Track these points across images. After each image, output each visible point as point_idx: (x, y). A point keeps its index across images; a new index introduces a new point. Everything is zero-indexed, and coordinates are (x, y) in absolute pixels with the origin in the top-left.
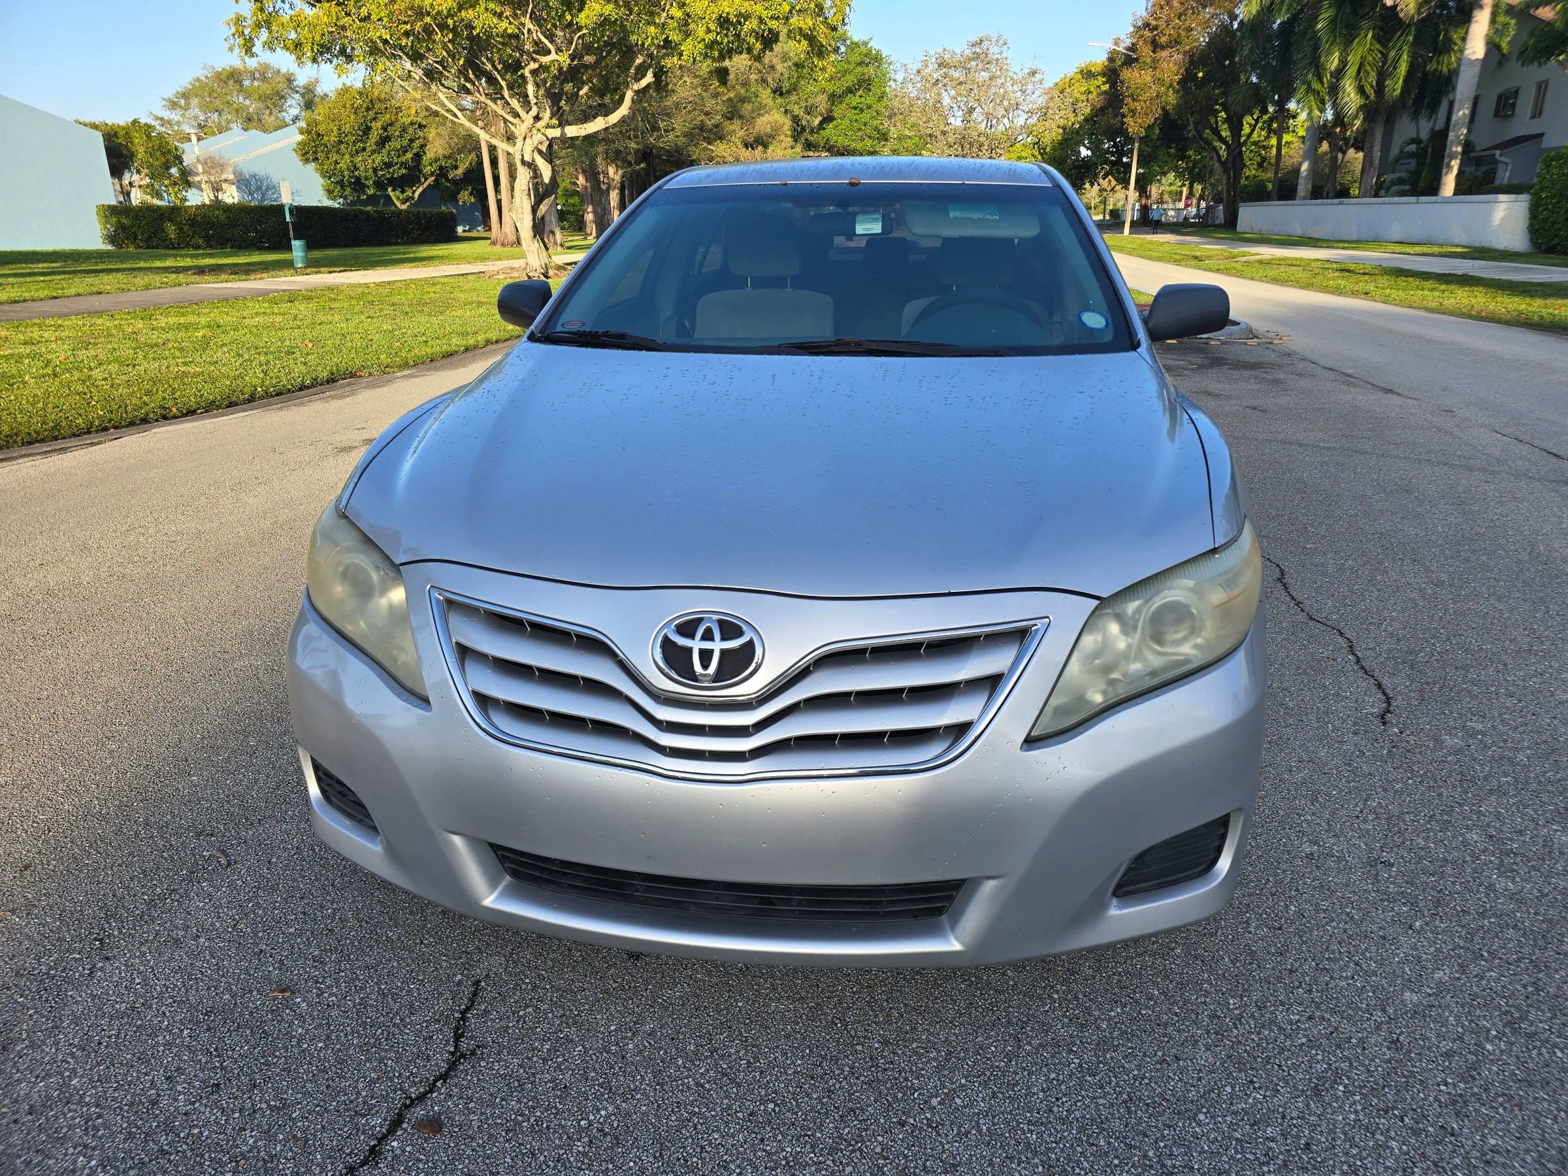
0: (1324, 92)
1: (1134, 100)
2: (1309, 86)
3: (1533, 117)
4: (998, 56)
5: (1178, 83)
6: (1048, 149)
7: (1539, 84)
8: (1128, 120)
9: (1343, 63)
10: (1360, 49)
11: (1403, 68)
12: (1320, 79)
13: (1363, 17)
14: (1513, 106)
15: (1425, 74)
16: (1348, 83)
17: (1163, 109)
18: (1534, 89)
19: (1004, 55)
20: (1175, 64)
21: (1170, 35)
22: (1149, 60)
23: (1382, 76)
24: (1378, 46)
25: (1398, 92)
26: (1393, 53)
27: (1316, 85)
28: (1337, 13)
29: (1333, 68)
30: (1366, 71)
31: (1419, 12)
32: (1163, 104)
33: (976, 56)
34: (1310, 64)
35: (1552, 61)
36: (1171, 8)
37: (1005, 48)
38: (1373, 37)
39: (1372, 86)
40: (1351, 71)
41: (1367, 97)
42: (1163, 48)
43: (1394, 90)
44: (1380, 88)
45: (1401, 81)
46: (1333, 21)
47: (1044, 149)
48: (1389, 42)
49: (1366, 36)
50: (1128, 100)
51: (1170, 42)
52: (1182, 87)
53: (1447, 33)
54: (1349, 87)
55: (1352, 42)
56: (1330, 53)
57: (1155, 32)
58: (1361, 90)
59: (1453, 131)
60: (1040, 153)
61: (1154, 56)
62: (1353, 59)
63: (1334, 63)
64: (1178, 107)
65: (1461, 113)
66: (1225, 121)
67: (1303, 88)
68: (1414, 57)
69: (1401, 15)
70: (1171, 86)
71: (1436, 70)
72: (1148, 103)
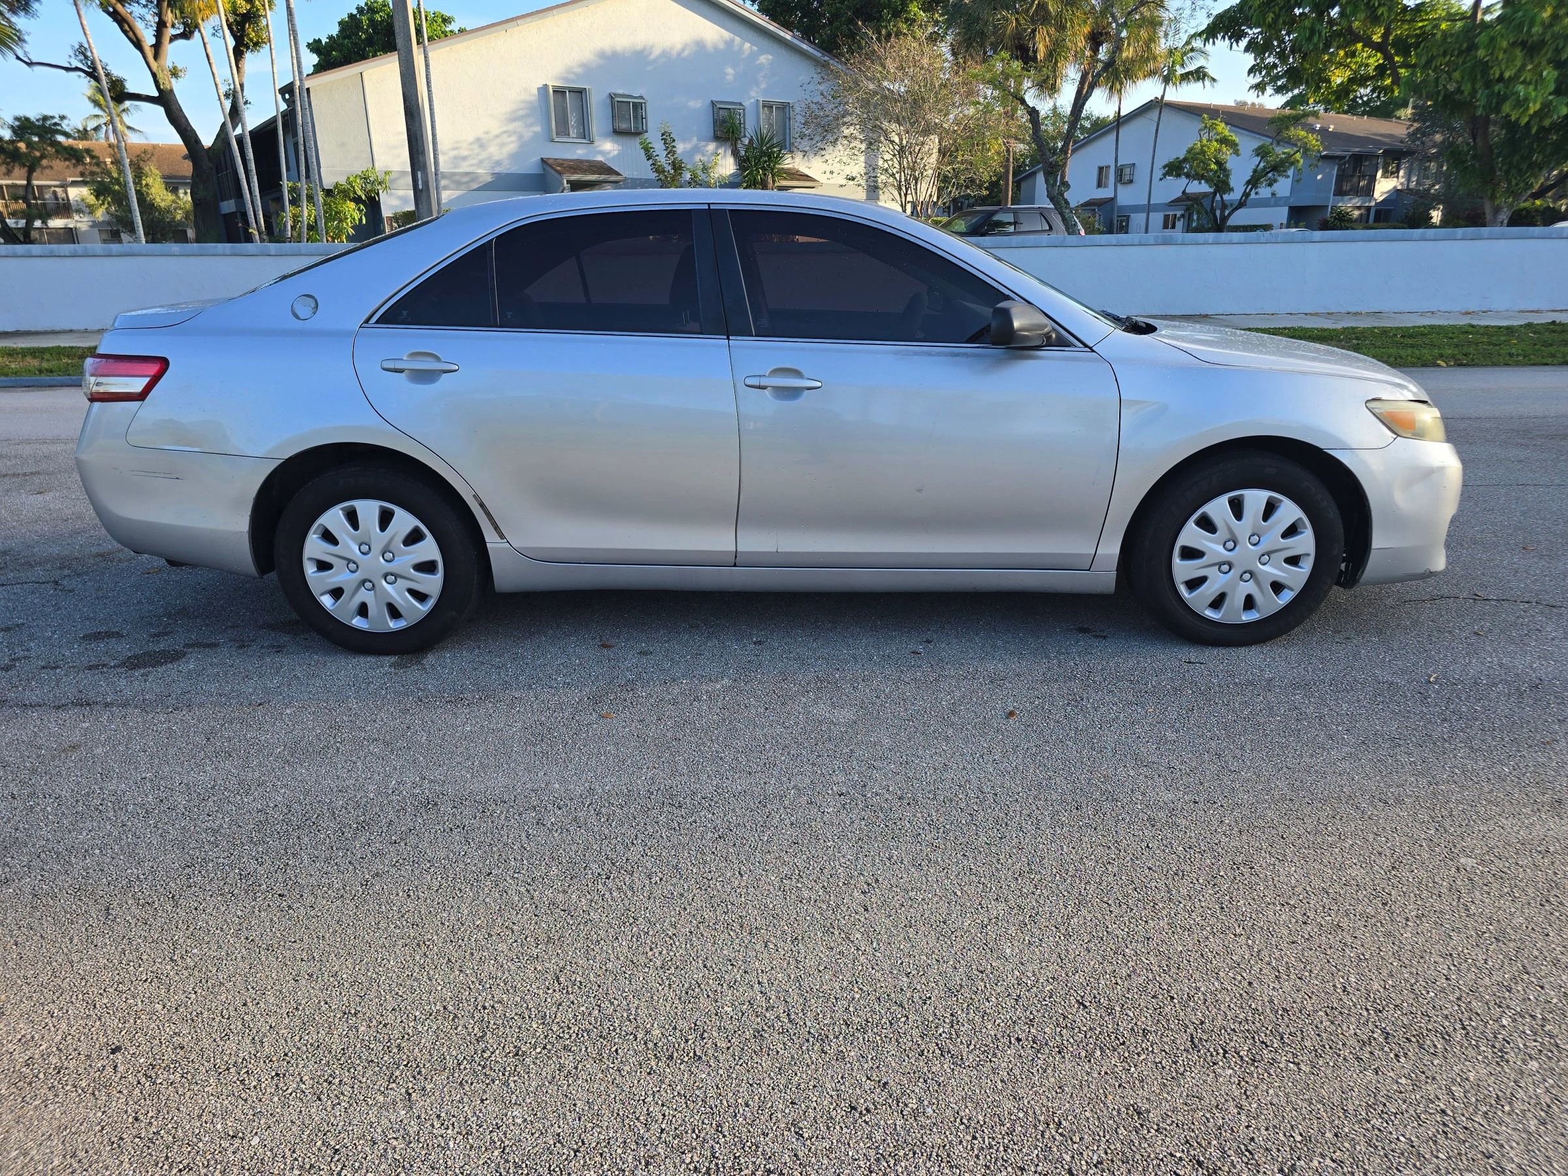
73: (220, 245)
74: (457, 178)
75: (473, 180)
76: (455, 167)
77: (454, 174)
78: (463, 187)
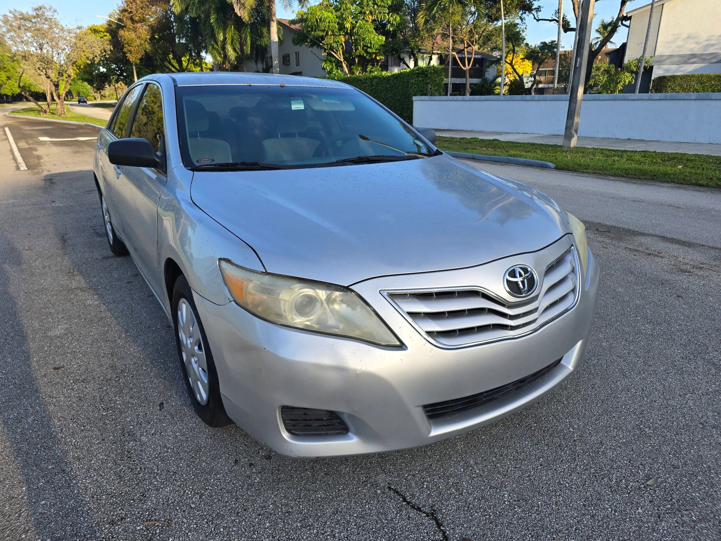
0: (220, 49)
1: (129, 45)
2: (213, 47)
3: (297, 65)
4: (51, 17)
5: (149, 40)
6: (82, 67)
7: (296, 53)
8: (128, 55)
9: (225, 39)
10: (230, 33)
11: (249, 42)
12: (217, 43)
13: (228, 19)
14: (289, 60)
15: (257, 45)
16: (229, 46)
17: (145, 51)
18: (295, 54)
19: (55, 17)
20: (146, 31)
21: (139, 17)
22: (131, 27)
23: (242, 45)
24: (237, 32)
25: (249, 52)
26: (243, 35)
27: (216, 46)
28: (218, 16)
29: (221, 40)
30: (235, 42)
31: (250, 20)
32: (144, 49)
33: (38, 16)
34: (211, 37)
35: (304, 45)
36: (136, 4)
37: (56, 13)
38: (234, 28)
39: (239, 49)
40: (229, 41)
41: (238, 53)
42: (137, 22)
43: (248, 51)
44: (242, 50)
45: (249, 48)
46: (217, 20)
47: (80, 67)
48: (241, 31)
49: (231, 27)
50: (126, 45)
51: (140, 20)
52: (151, 41)
53: (260, 29)
54: (229, 48)
55: (226, 29)
56: (219, 33)
57: (131, 14)
58: (235, 50)
59: (274, 69)
60: (77, 68)
61: (133, 26)
62: (229, 36)
63: (221, 37)
64: (151, 51)
65: (275, 62)
66: (173, 59)
67: (210, 47)
68: (252, 38)
69: (244, 20)
70: (146, 40)
71: (260, 44)
72: (137, 47)
73: (517, 96)
74: (703, 57)
75: (714, 58)
76: (704, 51)
77: (702, 55)
78: (706, 62)
